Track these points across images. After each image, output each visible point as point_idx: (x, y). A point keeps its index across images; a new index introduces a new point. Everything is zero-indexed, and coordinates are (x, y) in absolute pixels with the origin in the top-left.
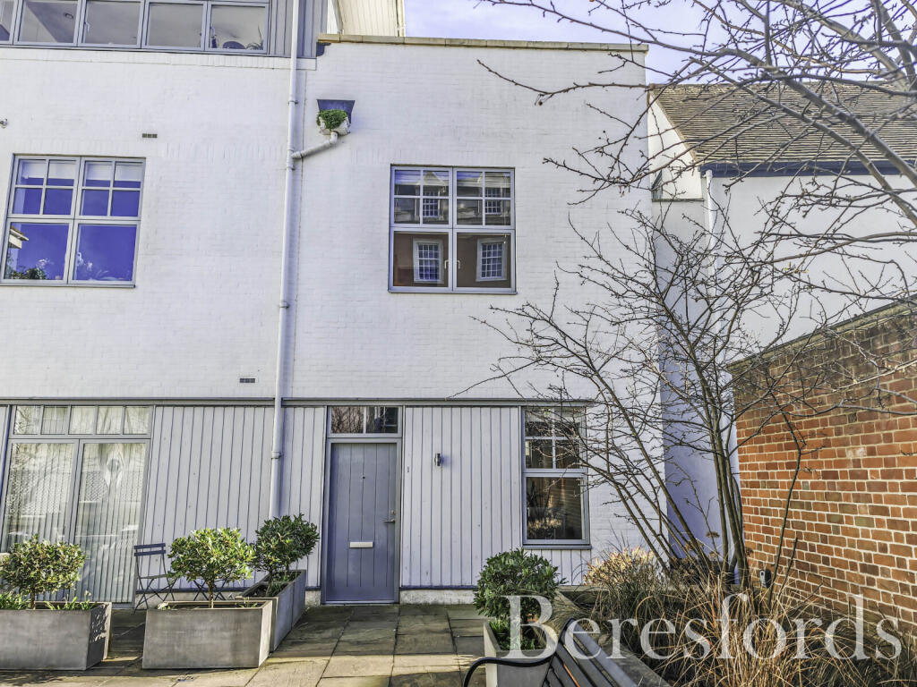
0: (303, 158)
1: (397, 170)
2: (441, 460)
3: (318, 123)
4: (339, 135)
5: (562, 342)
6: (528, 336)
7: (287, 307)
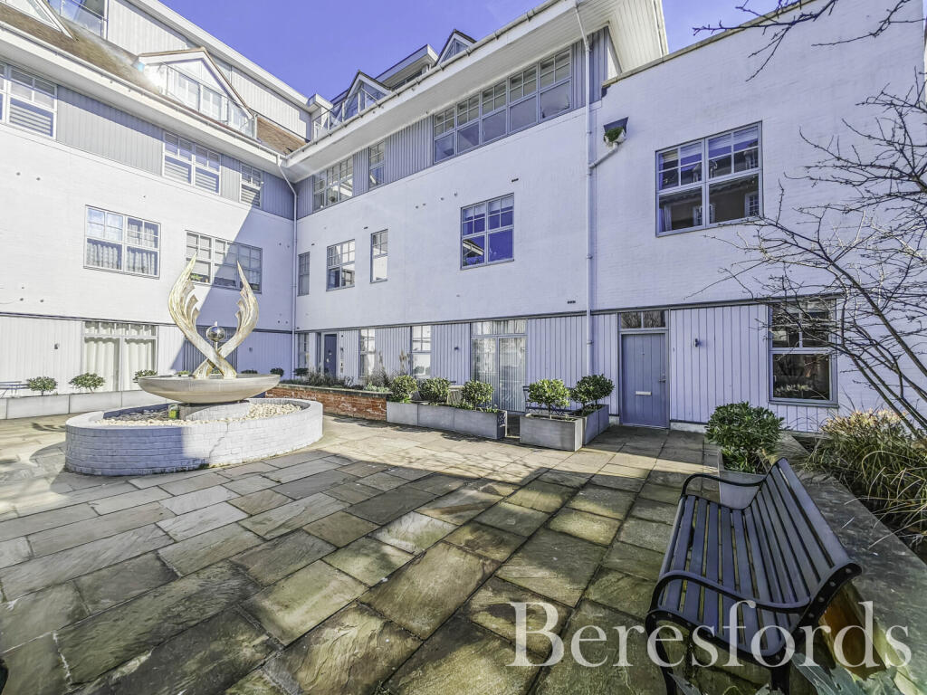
0: (596, 166)
1: (661, 154)
2: (698, 343)
3: (605, 140)
4: (619, 143)
5: (791, 241)
6: (756, 242)
7: (591, 258)
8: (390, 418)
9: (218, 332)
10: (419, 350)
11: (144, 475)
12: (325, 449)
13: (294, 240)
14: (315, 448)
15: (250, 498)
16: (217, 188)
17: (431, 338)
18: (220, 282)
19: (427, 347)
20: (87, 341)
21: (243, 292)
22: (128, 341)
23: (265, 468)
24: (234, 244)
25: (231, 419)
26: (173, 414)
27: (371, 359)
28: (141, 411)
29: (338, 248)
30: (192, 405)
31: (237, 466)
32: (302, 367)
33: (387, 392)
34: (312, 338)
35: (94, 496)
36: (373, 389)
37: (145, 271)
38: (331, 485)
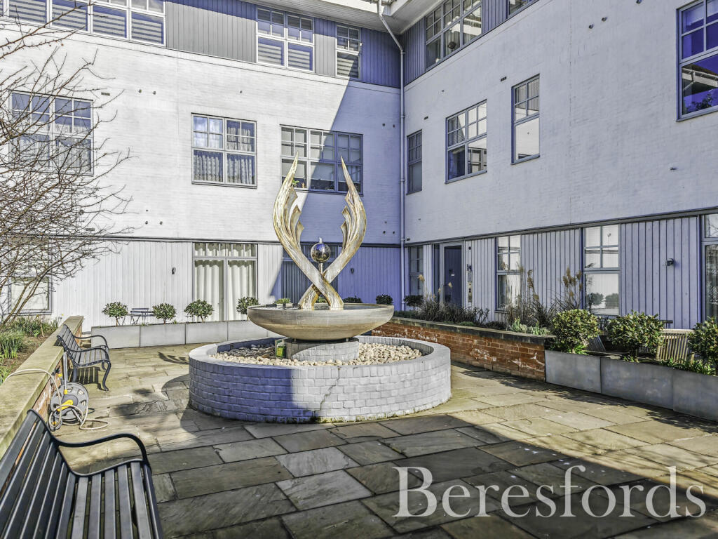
8: (552, 376)
9: (323, 250)
10: (597, 265)
11: (257, 422)
12: (456, 415)
13: (401, 116)
14: (442, 411)
15: (371, 469)
16: (311, 64)
17: (620, 245)
18: (318, 186)
19: (612, 261)
20: (197, 264)
21: (348, 197)
22: (231, 264)
23: (384, 433)
24: (331, 133)
25: (340, 362)
26: (280, 352)
27: (514, 282)
28: (248, 345)
29: (462, 118)
30: (300, 341)
31: (350, 424)
32: (414, 293)
33: (545, 336)
34: (427, 253)
35: (217, 439)
36: (520, 329)
37: (244, 180)
38: (474, 470)
